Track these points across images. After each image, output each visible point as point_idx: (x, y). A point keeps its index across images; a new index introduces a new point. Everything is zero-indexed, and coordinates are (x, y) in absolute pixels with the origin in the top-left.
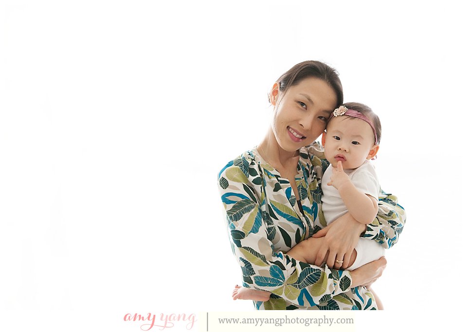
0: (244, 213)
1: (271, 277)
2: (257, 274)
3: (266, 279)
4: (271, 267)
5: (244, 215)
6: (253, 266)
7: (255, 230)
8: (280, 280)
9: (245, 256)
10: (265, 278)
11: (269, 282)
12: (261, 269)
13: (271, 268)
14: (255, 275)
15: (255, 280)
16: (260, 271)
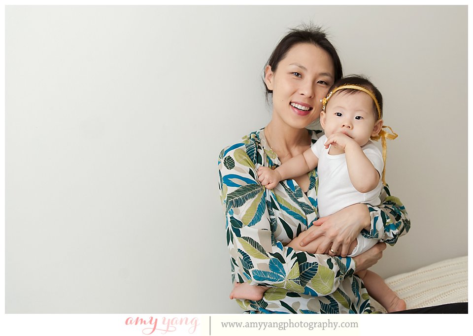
0: (247, 199)
1: (270, 271)
2: (256, 268)
3: (265, 273)
4: (271, 260)
5: (247, 202)
6: (252, 259)
7: (257, 219)
8: (280, 275)
9: (244, 247)
10: (263, 272)
11: (268, 277)
12: (260, 263)
13: (271, 262)
14: (253, 269)
15: (253, 274)
16: (259, 265)
